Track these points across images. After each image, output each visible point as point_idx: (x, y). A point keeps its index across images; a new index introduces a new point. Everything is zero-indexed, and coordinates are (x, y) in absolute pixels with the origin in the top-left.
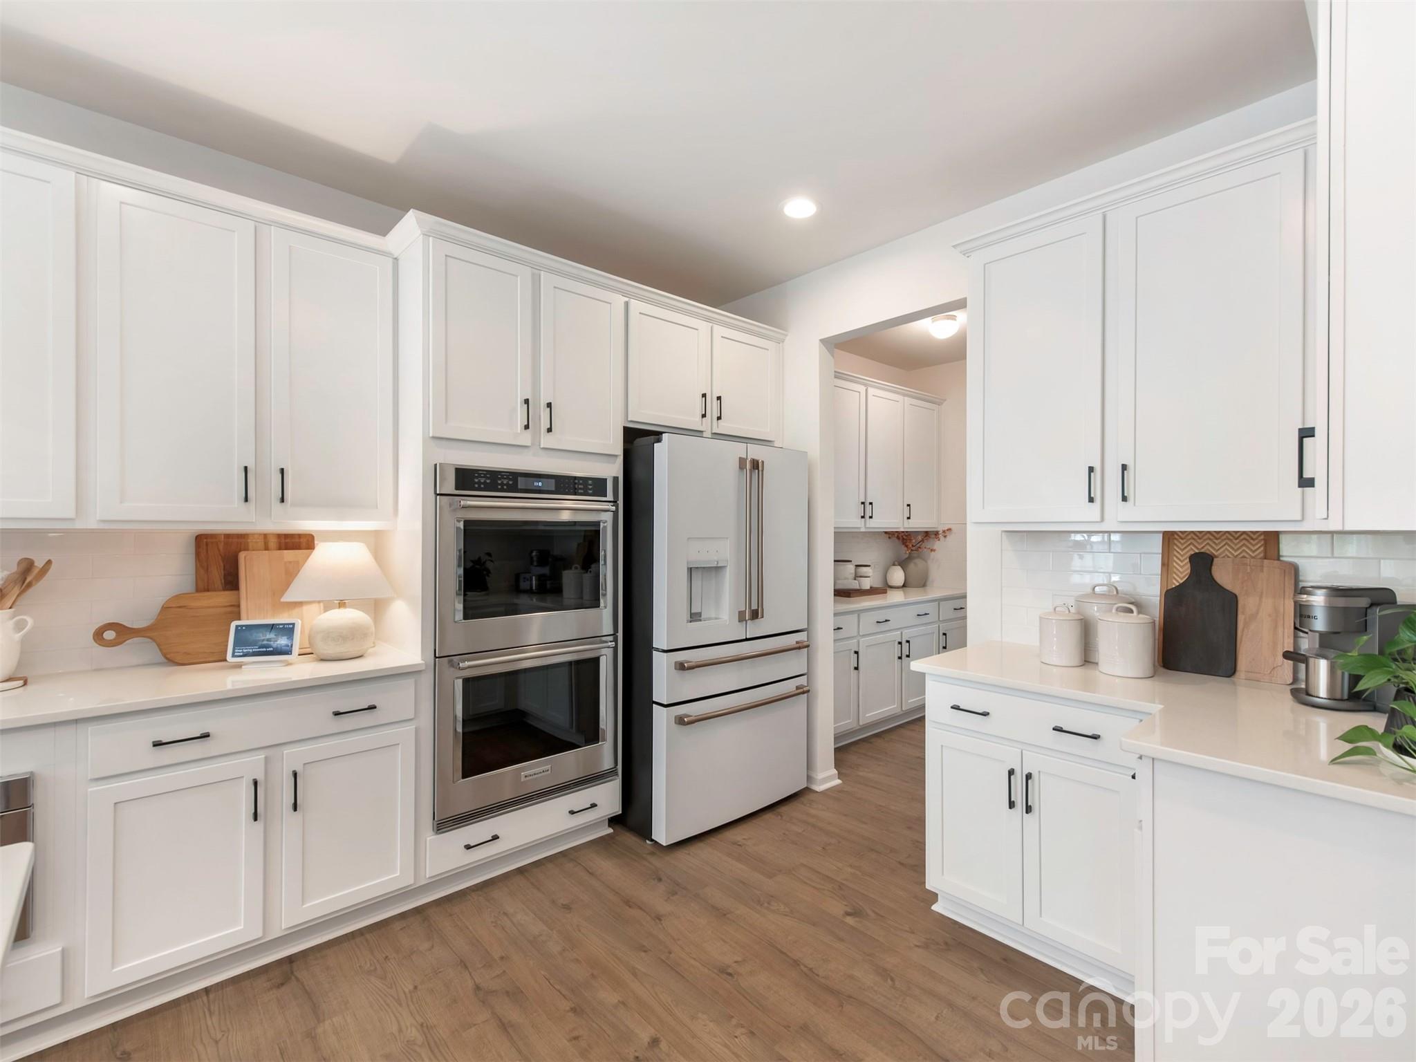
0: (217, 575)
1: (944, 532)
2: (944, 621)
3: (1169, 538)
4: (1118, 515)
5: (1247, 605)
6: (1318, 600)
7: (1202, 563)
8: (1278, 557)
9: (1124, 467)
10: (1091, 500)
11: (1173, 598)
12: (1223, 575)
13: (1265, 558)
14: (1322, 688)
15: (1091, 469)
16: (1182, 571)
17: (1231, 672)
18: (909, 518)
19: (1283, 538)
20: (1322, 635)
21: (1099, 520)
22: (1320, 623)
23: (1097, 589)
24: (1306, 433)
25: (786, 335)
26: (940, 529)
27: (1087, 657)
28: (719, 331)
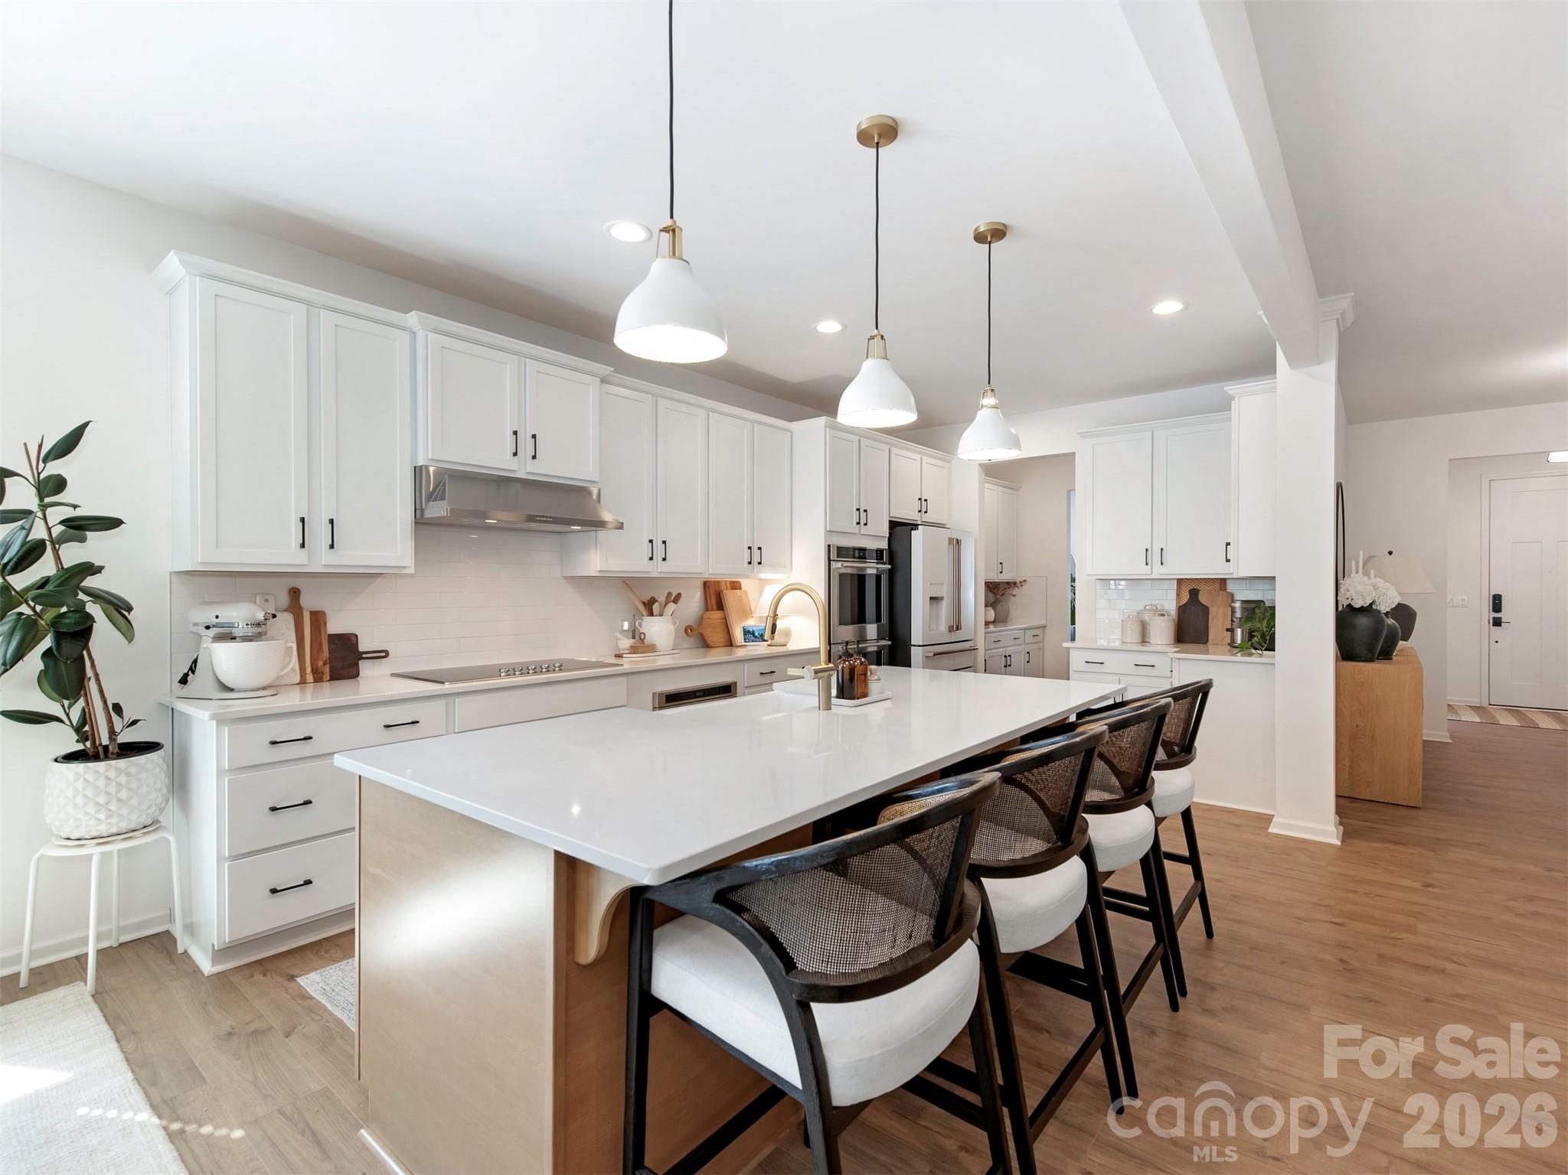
0: (713, 602)
1: (1021, 582)
2: (1028, 644)
3: (1180, 581)
4: (1158, 571)
5: (1213, 611)
6: (1237, 605)
7: (1194, 593)
8: (1226, 590)
9: (1162, 549)
10: (1147, 564)
11: (1182, 610)
12: (1203, 598)
13: (1221, 590)
14: (1239, 640)
15: (1147, 550)
16: (1186, 597)
17: (1206, 641)
18: (1001, 572)
19: (1228, 581)
20: (1240, 619)
21: (1150, 573)
22: (1238, 615)
23: (1147, 608)
24: (1228, 544)
25: (953, 458)
26: (1018, 581)
27: (1144, 640)
28: (926, 459)
